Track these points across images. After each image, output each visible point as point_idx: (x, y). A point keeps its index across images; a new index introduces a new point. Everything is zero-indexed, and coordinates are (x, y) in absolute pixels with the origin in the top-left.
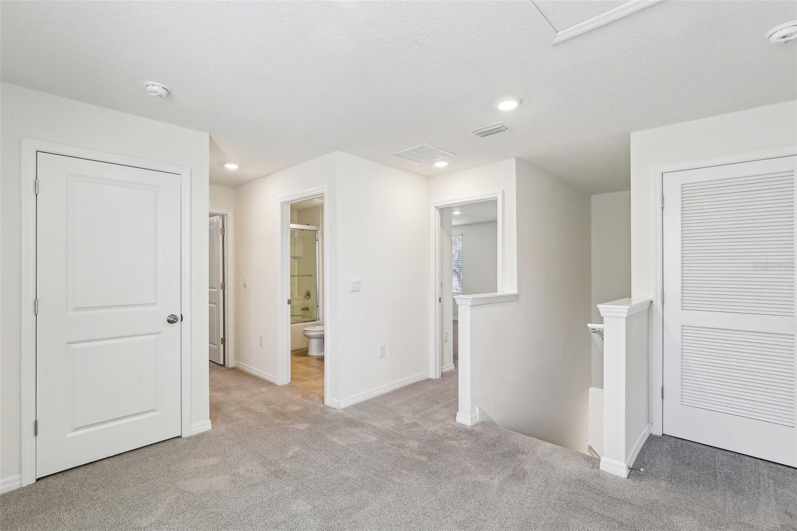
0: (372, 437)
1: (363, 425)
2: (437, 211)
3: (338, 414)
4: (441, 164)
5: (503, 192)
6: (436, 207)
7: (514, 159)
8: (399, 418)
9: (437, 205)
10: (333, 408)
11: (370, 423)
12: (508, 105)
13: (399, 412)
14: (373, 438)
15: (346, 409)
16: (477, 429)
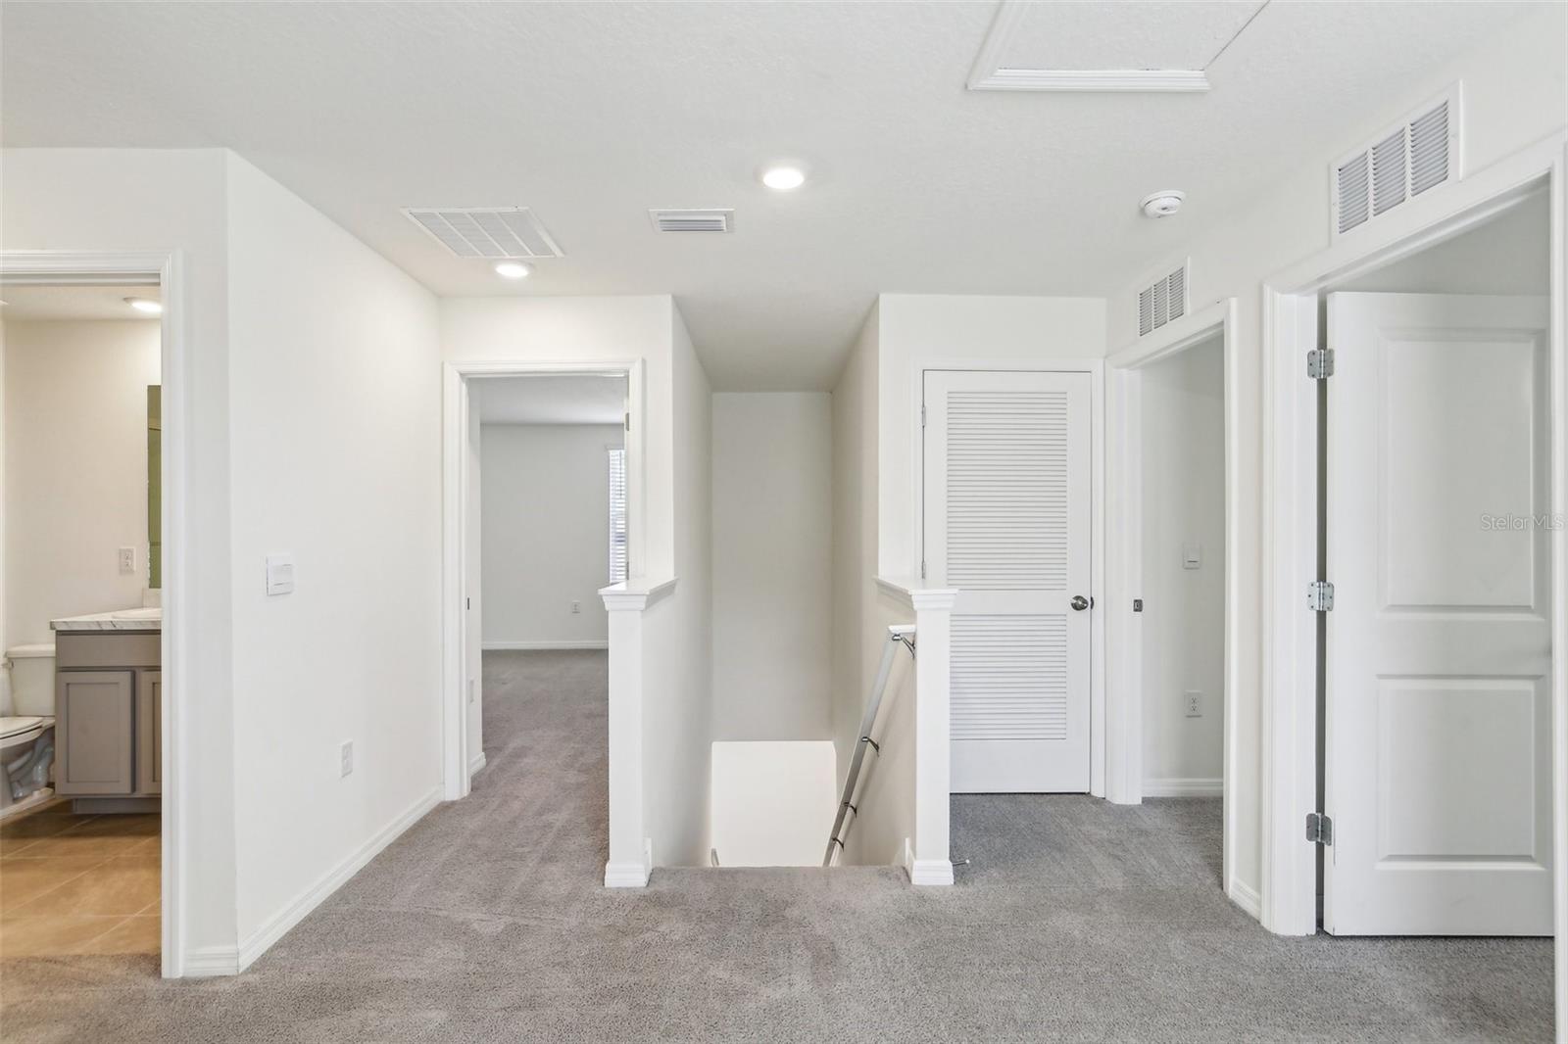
0: (432, 1014)
1: (371, 991)
2: (464, 386)
3: (248, 990)
4: (512, 271)
5: (644, 362)
6: (462, 375)
7: (670, 297)
8: (459, 932)
9: (465, 369)
10: (214, 979)
11: (384, 975)
12: (784, 178)
13: (445, 913)
14: (437, 1016)
15: (263, 963)
16: (664, 886)
